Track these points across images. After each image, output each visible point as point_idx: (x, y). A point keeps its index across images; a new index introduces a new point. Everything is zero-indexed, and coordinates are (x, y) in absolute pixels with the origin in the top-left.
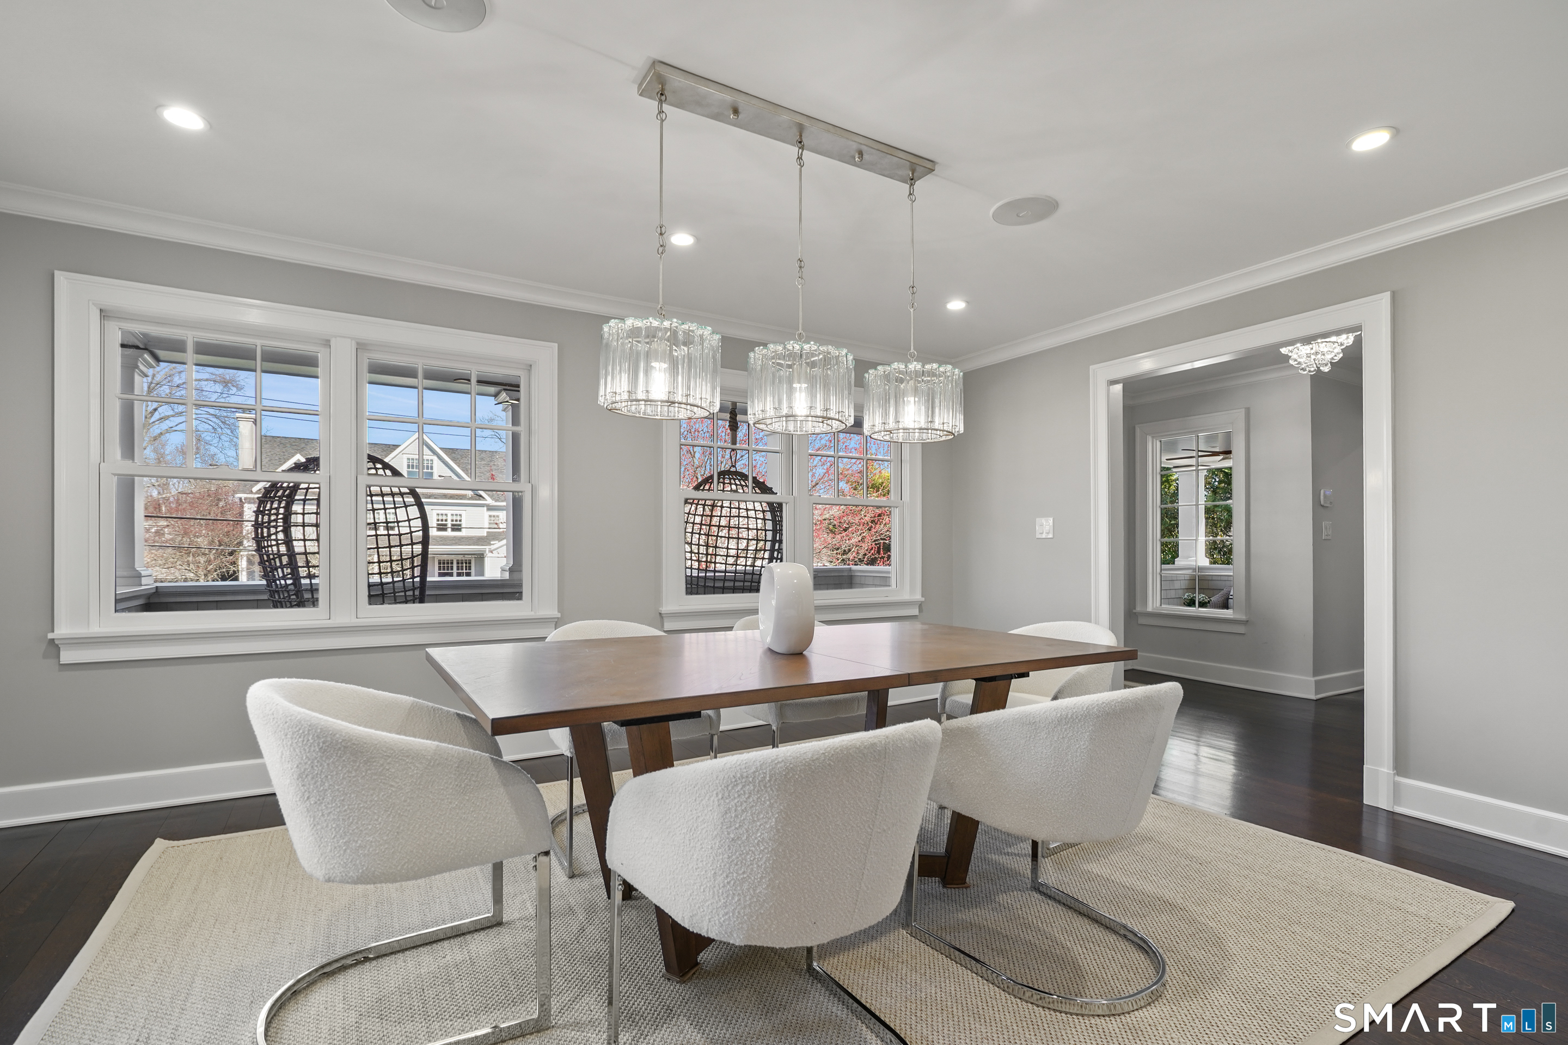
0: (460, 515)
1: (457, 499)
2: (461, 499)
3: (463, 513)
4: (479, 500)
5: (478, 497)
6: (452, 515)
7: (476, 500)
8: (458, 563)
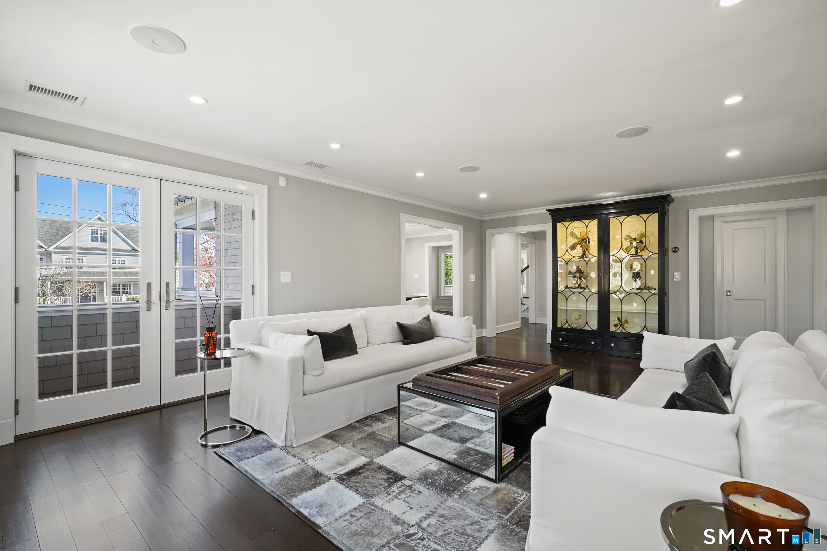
0: (124, 261)
1: (122, 252)
2: (125, 252)
3: (126, 260)
4: (137, 253)
5: (135, 251)
6: (119, 260)
7: (134, 252)
8: (123, 286)
